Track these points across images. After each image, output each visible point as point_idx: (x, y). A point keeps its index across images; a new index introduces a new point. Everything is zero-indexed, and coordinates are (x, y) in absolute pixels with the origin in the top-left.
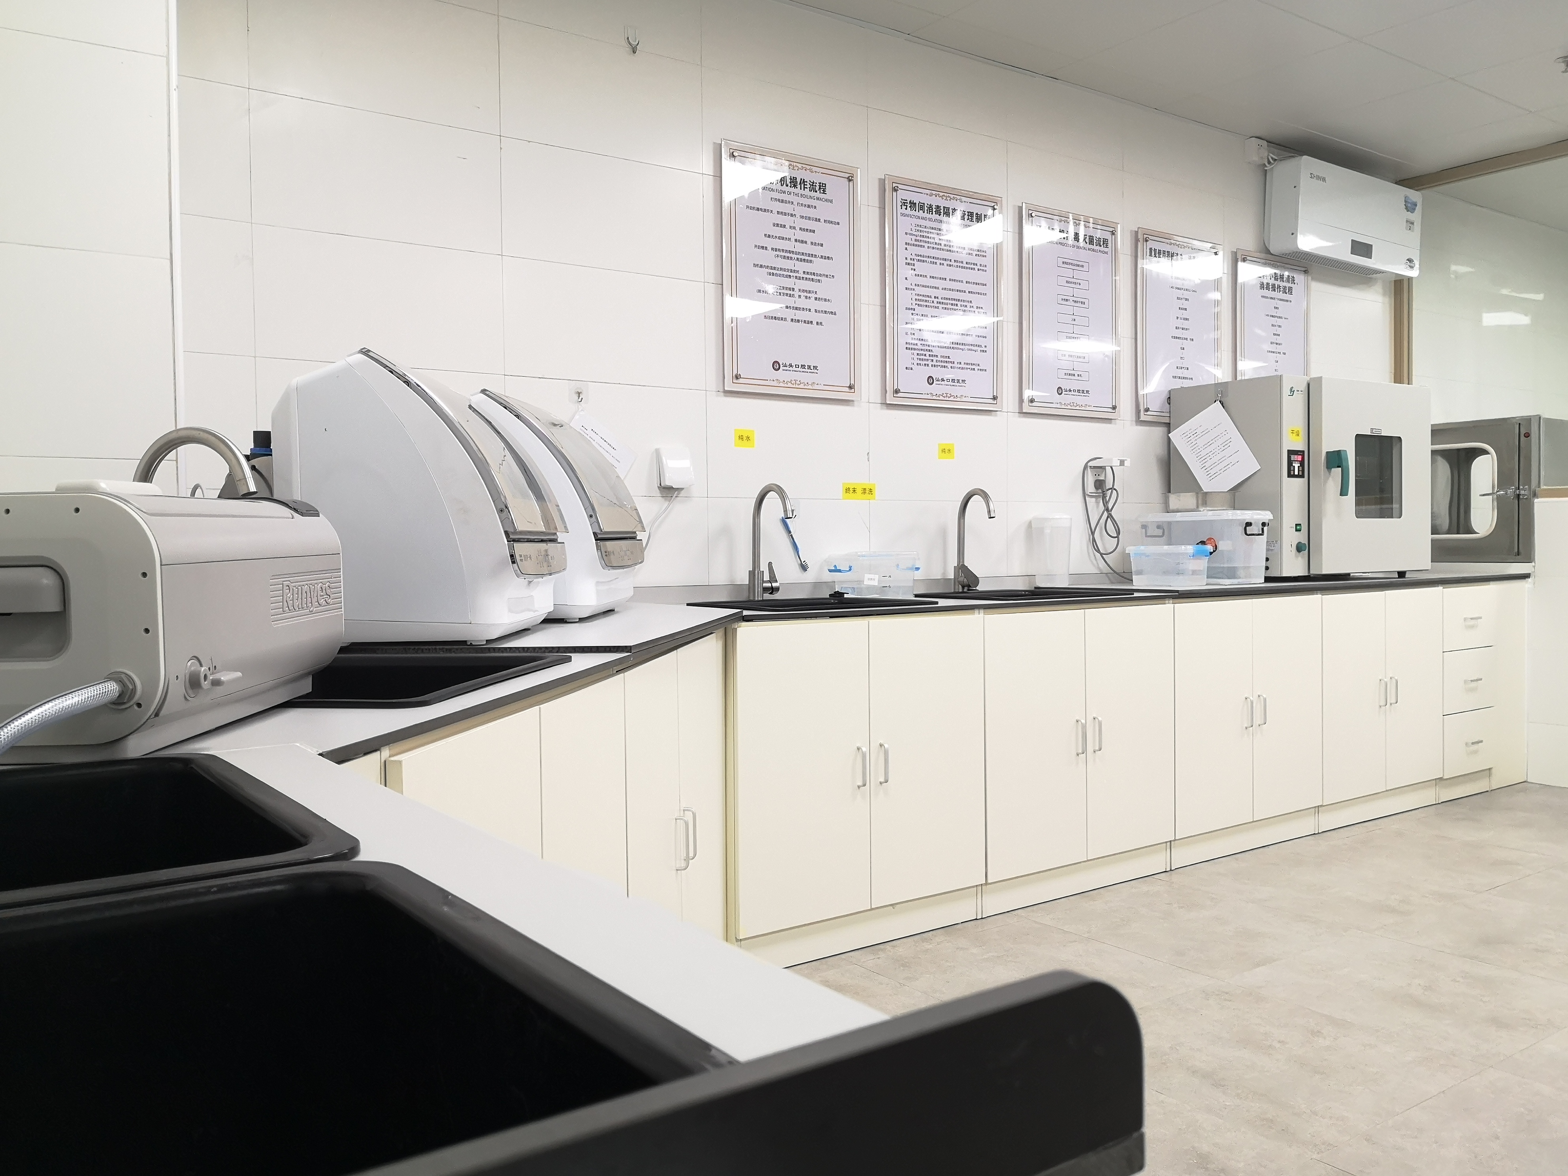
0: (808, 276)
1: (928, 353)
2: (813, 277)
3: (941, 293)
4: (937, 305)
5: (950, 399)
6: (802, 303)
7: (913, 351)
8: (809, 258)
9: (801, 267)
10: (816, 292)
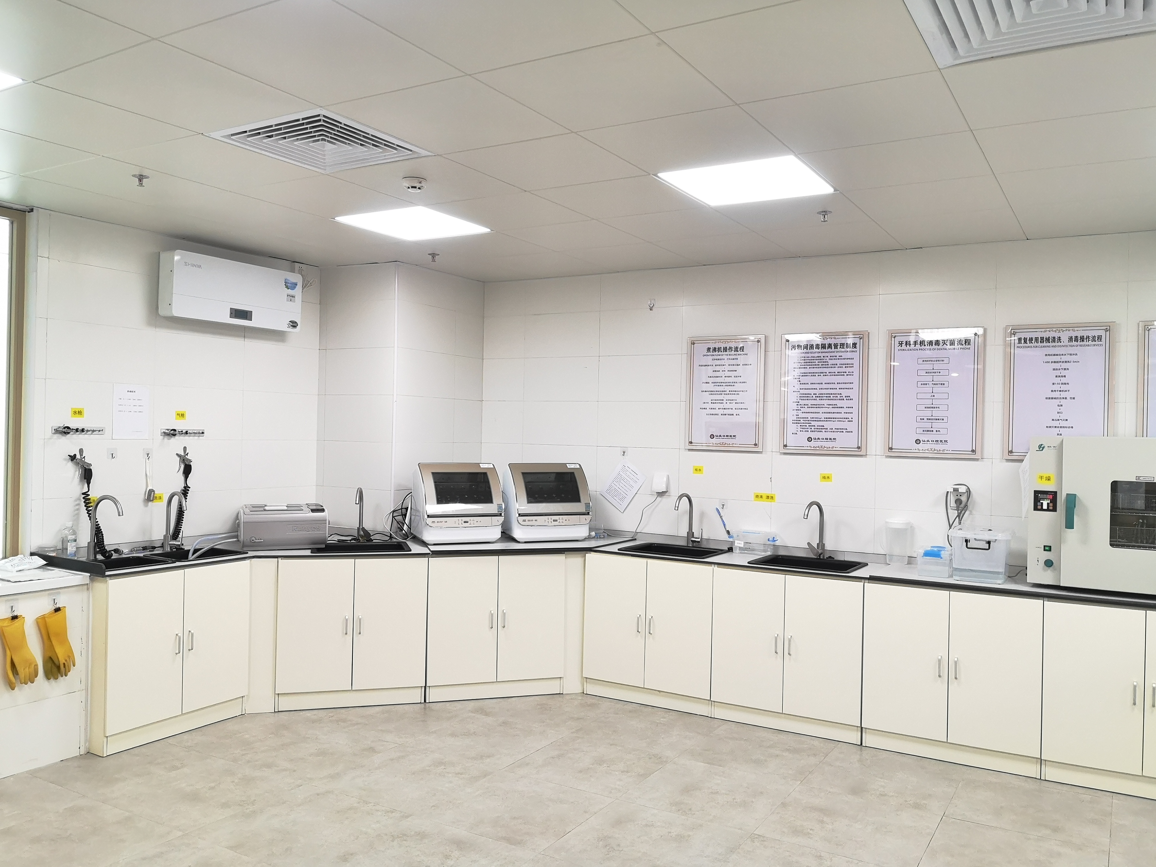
0: (731, 393)
1: (808, 425)
2: (736, 392)
3: (817, 392)
4: (815, 398)
5: (824, 449)
6: (728, 406)
7: (797, 424)
8: (733, 384)
9: (728, 389)
10: (736, 400)
